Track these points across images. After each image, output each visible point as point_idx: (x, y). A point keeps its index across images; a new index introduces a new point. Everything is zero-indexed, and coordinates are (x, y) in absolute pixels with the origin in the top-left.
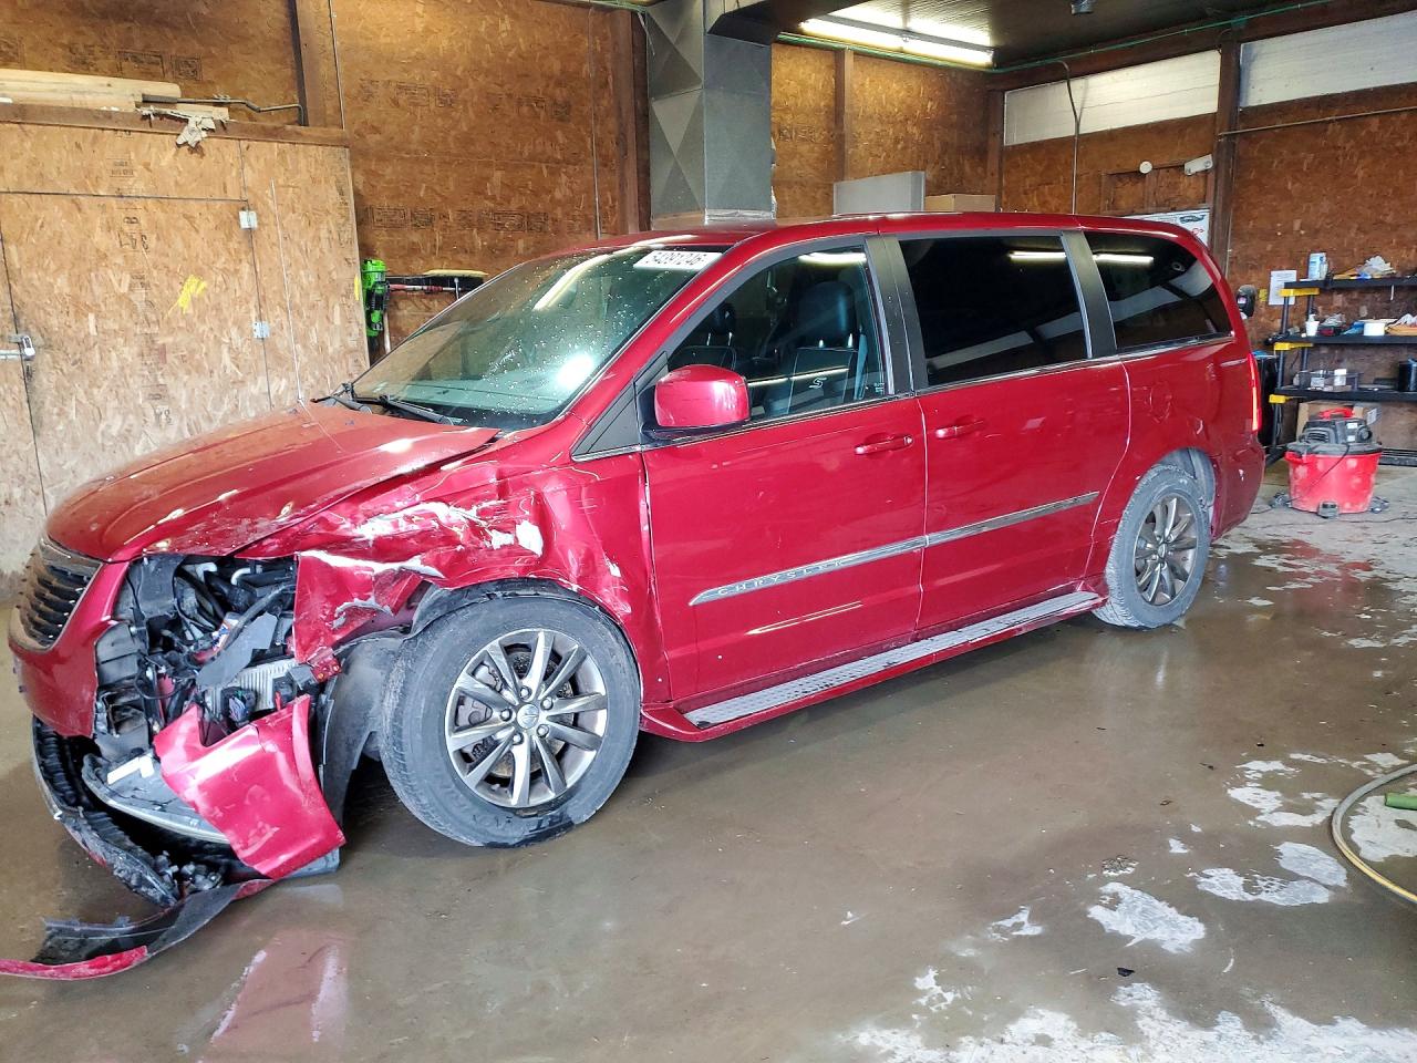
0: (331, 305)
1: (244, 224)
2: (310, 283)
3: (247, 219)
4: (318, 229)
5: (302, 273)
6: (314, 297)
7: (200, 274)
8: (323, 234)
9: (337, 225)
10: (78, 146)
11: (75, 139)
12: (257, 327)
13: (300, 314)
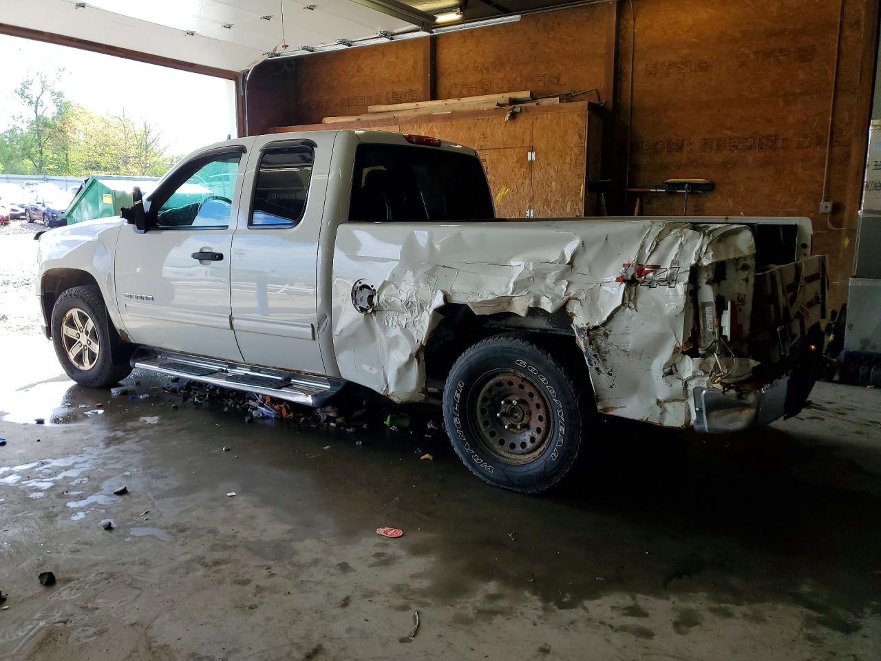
0: (566, 200)
1: (529, 159)
2: (557, 188)
3: (531, 156)
4: (565, 159)
5: (553, 183)
6: (558, 196)
7: (507, 185)
8: (568, 160)
9: (576, 155)
10: (469, 128)
11: (469, 126)
12: (528, 212)
13: (549, 206)
